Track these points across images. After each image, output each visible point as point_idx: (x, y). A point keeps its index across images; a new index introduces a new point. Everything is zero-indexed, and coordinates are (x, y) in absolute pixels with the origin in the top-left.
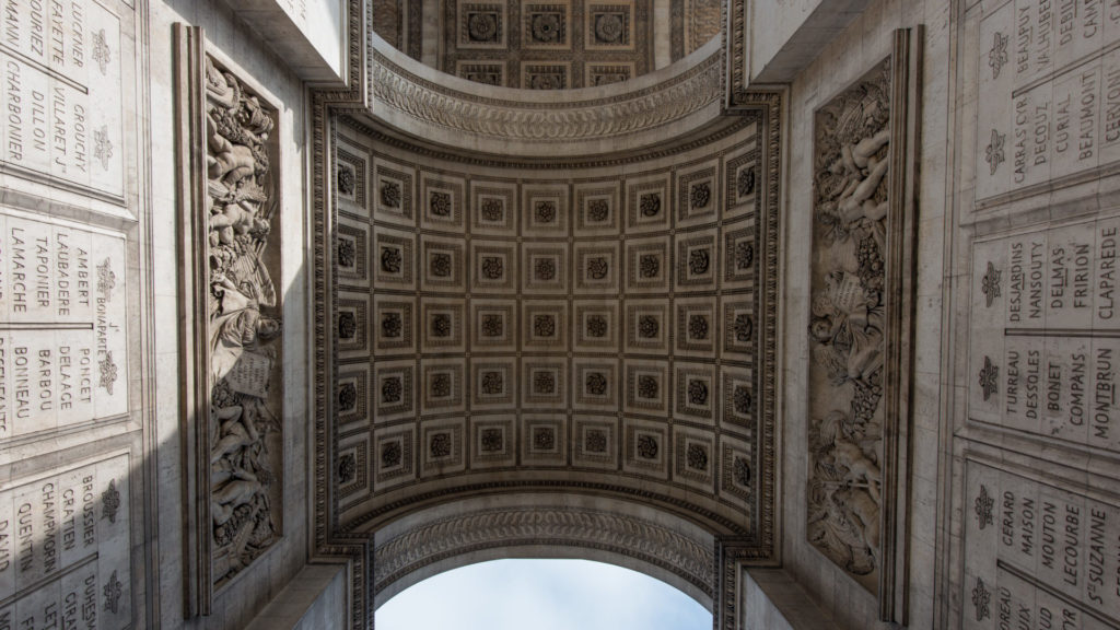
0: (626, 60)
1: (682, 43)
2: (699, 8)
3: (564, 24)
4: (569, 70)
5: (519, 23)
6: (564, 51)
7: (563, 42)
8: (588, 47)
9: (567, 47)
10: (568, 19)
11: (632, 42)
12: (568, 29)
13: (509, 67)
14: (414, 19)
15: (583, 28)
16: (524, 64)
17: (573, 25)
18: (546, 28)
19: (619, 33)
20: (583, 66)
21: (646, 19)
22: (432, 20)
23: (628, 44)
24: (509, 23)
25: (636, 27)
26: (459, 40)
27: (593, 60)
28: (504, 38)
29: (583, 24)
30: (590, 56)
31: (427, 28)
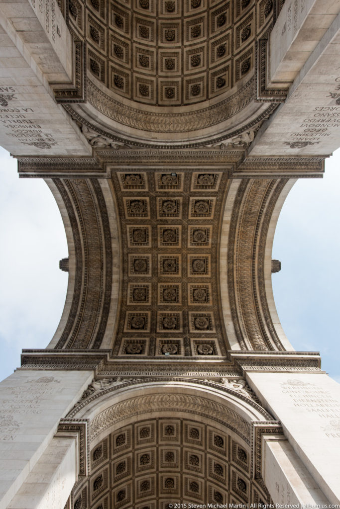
0: (207, 282)
1: (233, 276)
2: (241, 259)
3: (178, 264)
4: (180, 288)
5: (157, 264)
6: (178, 278)
7: (177, 273)
8: (189, 275)
9: (179, 275)
10: (180, 263)
11: (210, 273)
12: (180, 267)
13: (153, 286)
14: (109, 265)
15: (187, 266)
16: (159, 284)
17: (182, 265)
18: (170, 265)
19: (203, 268)
20: (187, 285)
21: (216, 262)
22: (117, 266)
23: (208, 274)
24: (153, 265)
25: (212, 266)
26: (129, 272)
27: (191, 282)
28: (150, 271)
29: (187, 264)
30: (190, 280)
31: (115, 269)
